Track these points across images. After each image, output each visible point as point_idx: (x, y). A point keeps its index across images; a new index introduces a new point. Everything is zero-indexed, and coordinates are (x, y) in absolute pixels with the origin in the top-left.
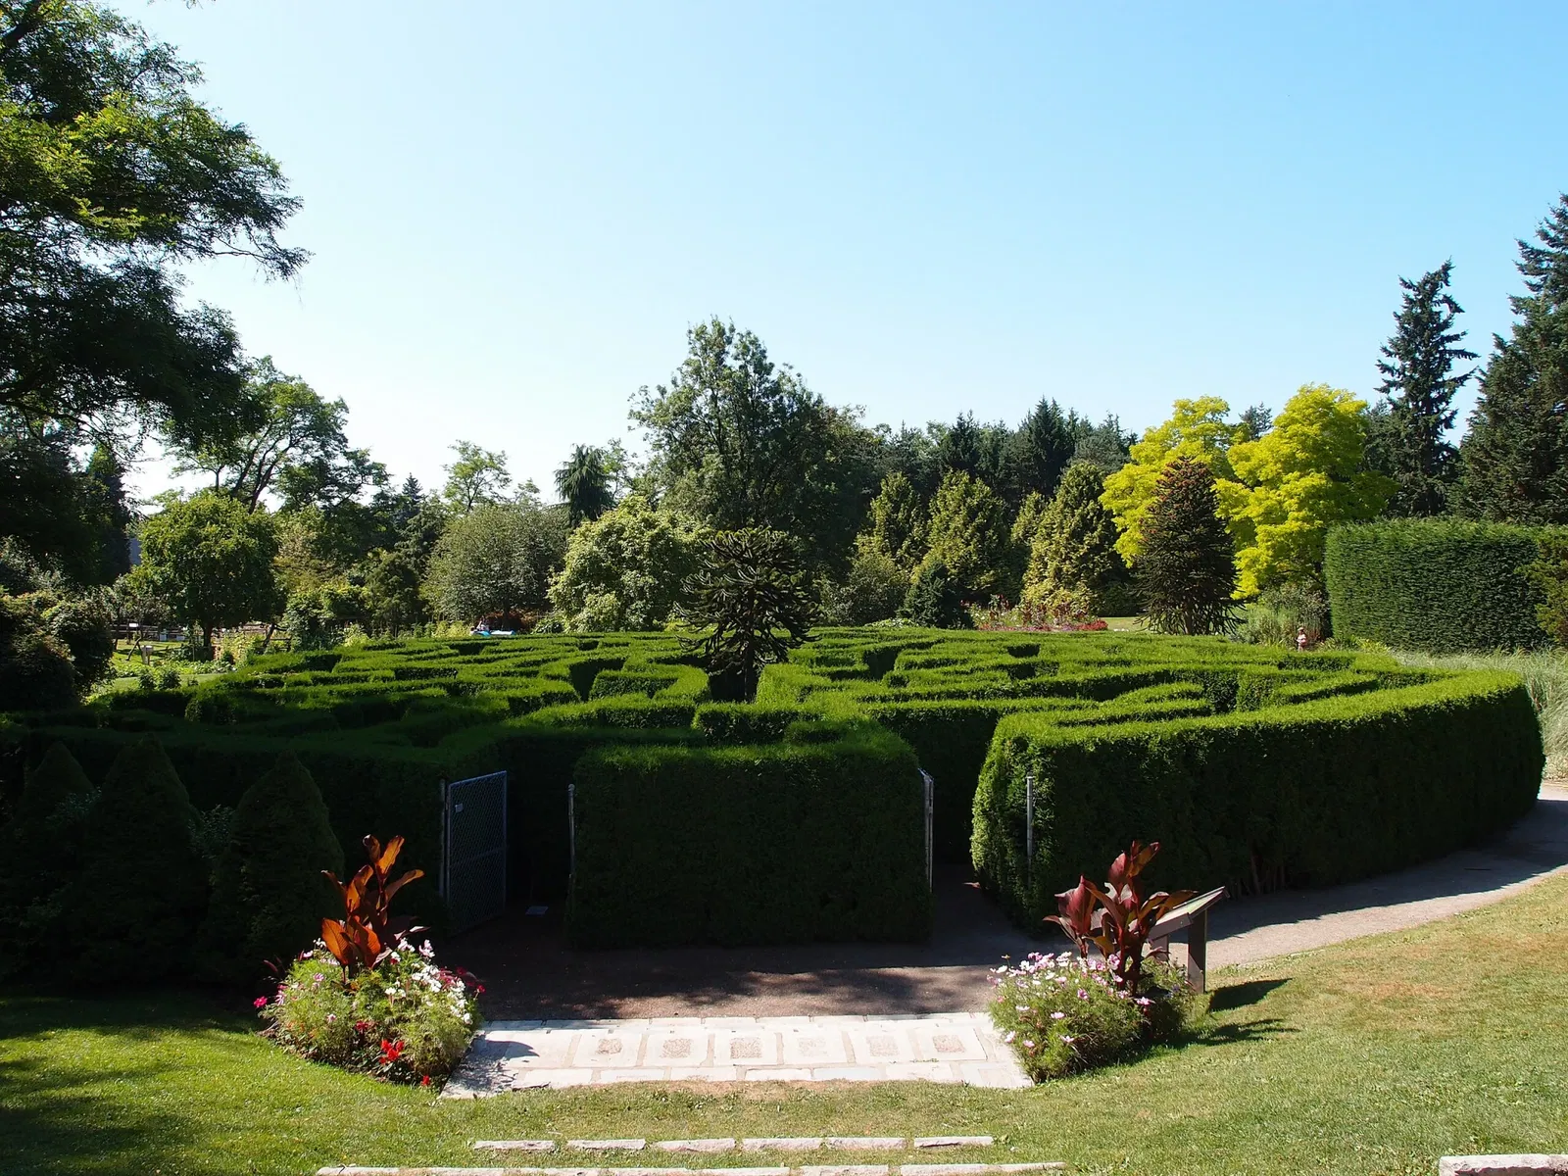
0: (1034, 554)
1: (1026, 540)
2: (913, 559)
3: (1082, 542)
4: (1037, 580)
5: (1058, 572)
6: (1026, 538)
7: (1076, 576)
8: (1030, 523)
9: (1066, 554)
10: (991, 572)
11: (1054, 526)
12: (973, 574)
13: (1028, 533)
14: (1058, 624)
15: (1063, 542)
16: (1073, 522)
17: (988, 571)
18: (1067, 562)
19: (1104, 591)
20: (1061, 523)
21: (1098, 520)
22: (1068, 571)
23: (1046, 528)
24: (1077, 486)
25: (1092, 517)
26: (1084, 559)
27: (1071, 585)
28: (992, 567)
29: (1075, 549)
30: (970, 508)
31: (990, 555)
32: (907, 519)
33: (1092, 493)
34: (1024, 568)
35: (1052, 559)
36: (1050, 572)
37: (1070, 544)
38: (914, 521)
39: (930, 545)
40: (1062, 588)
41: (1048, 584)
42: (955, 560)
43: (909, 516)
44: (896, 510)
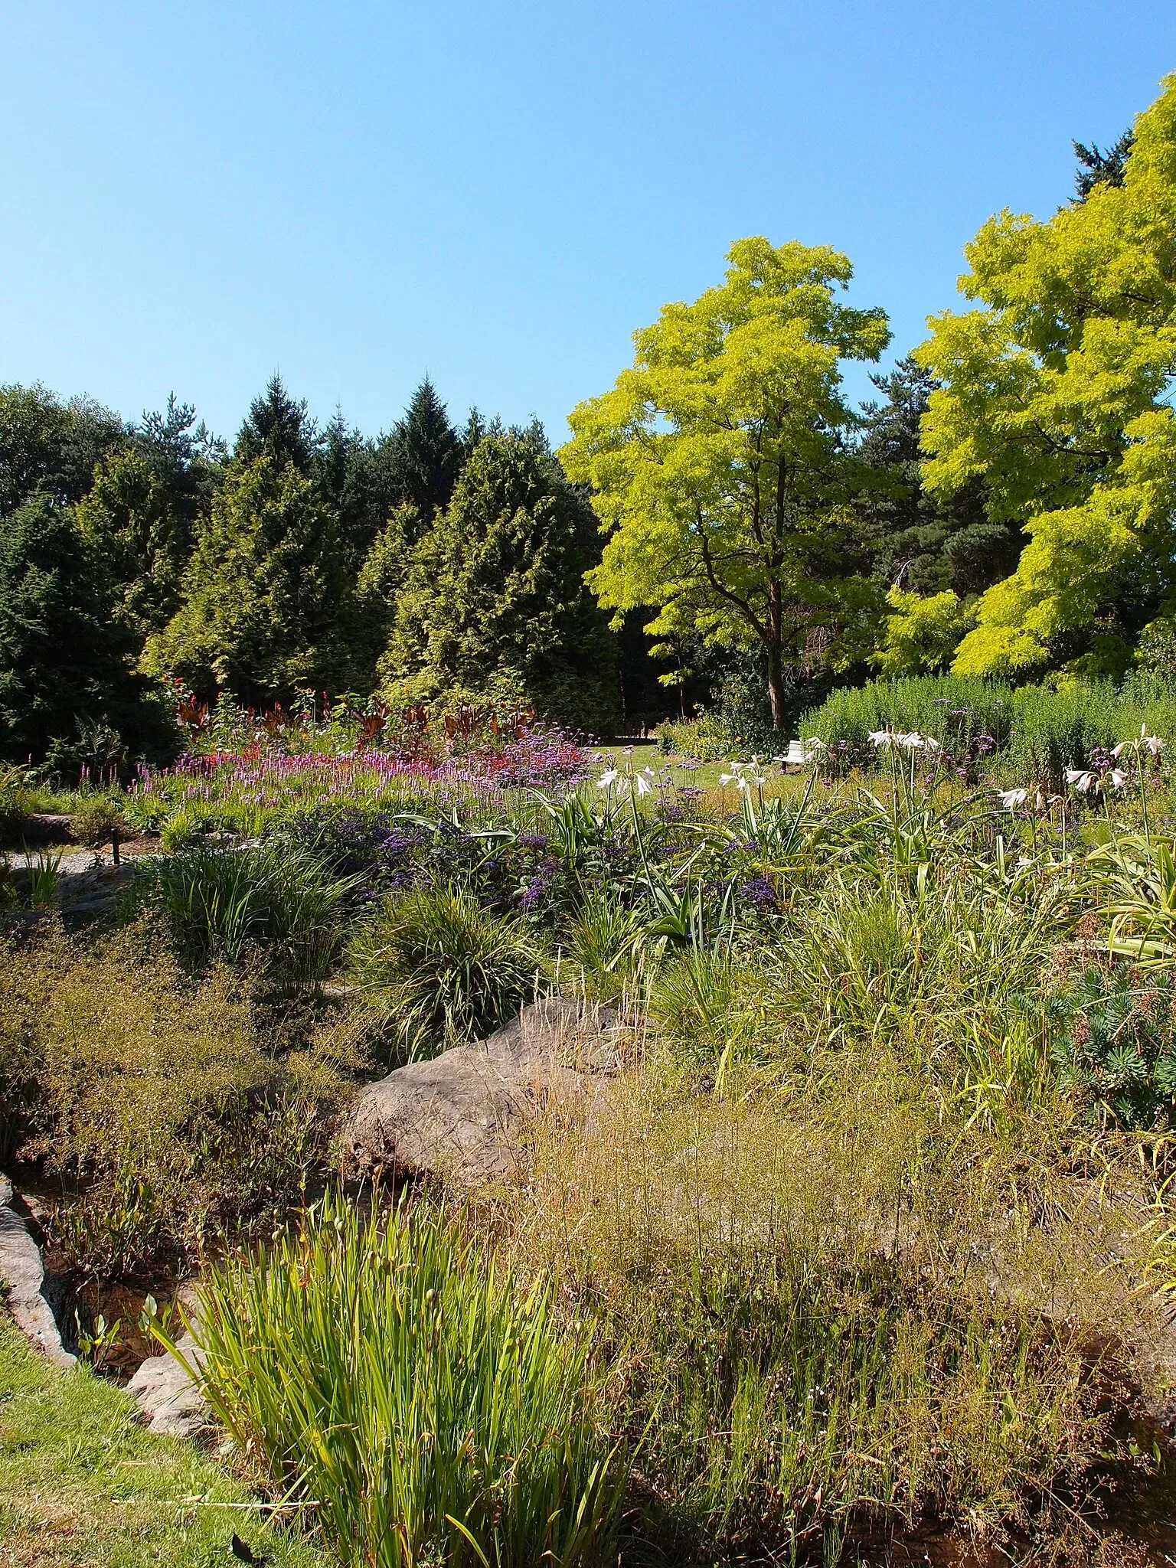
0: (401, 617)
1: (386, 594)
2: (145, 623)
3: (501, 589)
4: (405, 669)
5: (450, 650)
6: (386, 591)
7: (489, 661)
8: (395, 561)
9: (469, 613)
10: (311, 651)
11: (444, 558)
12: (272, 653)
13: (390, 581)
14: (455, 754)
15: (461, 587)
16: (481, 550)
17: (304, 650)
18: (470, 631)
19: (546, 693)
20: (458, 550)
21: (536, 544)
22: (470, 650)
23: (426, 563)
24: (492, 478)
25: (522, 542)
26: (504, 624)
27: (477, 677)
28: (313, 641)
29: (489, 606)
30: (270, 520)
31: (311, 615)
32: (140, 543)
33: (522, 494)
34: (380, 646)
35: (438, 624)
36: (433, 651)
37: (476, 592)
38: (157, 546)
39: (183, 595)
40: (457, 686)
41: (428, 677)
42: (233, 622)
43: (146, 537)
44: (121, 521)
